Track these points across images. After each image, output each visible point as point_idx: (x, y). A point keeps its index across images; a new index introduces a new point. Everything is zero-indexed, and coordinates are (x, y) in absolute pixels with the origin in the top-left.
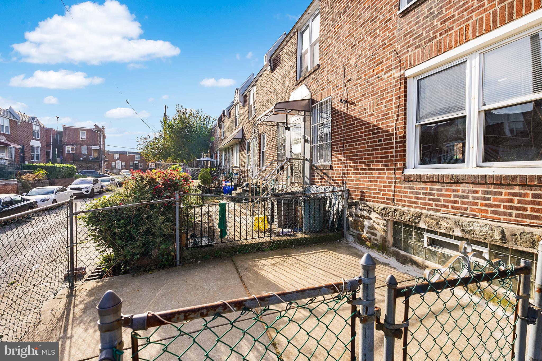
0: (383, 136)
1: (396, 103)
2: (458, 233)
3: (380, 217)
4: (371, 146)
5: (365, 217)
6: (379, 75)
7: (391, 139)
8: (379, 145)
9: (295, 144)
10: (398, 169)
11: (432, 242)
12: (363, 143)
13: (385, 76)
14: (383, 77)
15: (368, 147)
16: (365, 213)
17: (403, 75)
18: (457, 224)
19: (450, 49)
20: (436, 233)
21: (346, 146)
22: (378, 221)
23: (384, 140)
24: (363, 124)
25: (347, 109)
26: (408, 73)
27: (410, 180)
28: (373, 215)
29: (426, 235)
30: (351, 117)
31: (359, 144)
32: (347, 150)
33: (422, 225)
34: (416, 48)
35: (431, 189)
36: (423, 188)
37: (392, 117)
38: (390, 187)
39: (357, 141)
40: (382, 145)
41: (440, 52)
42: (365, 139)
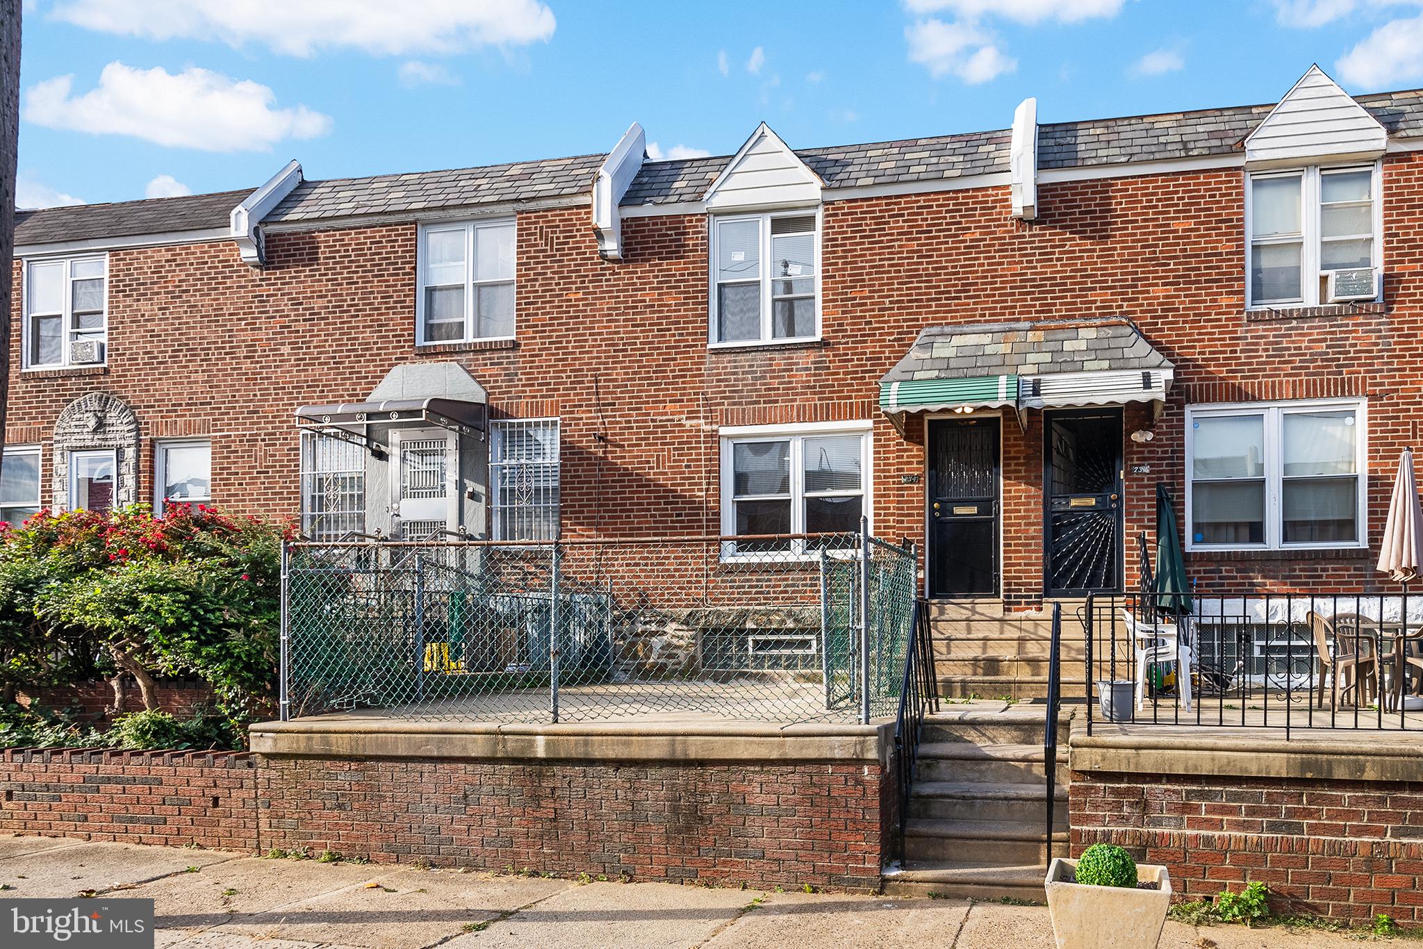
0: (684, 509)
1: (706, 466)
2: (790, 624)
3: (685, 627)
4: (662, 522)
5: (653, 634)
6: (676, 417)
7: (698, 515)
8: (677, 522)
9: (413, 496)
10: (712, 557)
11: (760, 646)
12: (646, 516)
13: (688, 423)
14: (683, 422)
15: (655, 522)
16: (653, 627)
17: (717, 431)
18: (790, 614)
19: (775, 423)
20: (763, 632)
21: (602, 517)
22: (681, 633)
23: (686, 515)
24: (643, 483)
25: (605, 452)
26: (723, 431)
27: (730, 570)
28: (671, 627)
29: (750, 638)
30: (613, 467)
31: (635, 517)
32: (605, 524)
33: (750, 625)
34: (734, 404)
35: (758, 580)
36: (748, 581)
37: (701, 484)
38: (699, 582)
39: (632, 511)
40: (682, 521)
41: (763, 421)
42: (649, 510)
